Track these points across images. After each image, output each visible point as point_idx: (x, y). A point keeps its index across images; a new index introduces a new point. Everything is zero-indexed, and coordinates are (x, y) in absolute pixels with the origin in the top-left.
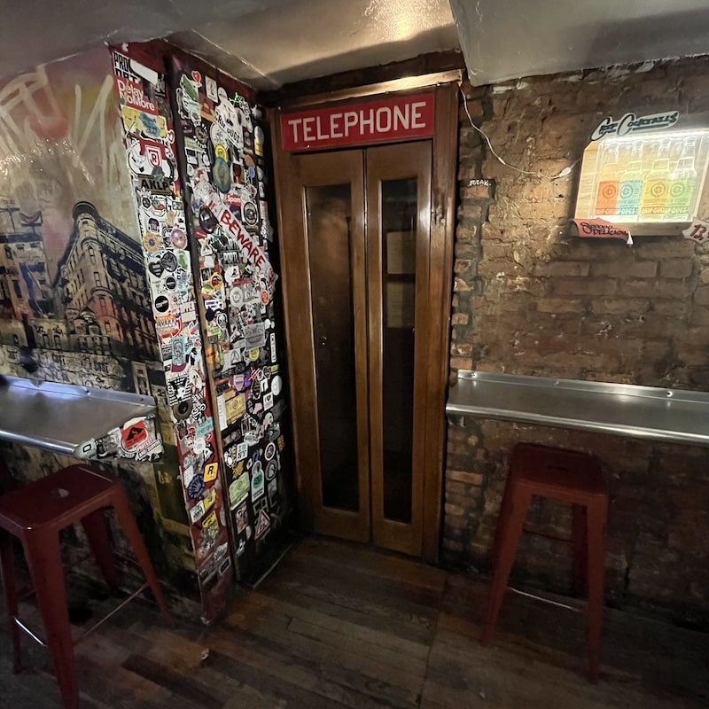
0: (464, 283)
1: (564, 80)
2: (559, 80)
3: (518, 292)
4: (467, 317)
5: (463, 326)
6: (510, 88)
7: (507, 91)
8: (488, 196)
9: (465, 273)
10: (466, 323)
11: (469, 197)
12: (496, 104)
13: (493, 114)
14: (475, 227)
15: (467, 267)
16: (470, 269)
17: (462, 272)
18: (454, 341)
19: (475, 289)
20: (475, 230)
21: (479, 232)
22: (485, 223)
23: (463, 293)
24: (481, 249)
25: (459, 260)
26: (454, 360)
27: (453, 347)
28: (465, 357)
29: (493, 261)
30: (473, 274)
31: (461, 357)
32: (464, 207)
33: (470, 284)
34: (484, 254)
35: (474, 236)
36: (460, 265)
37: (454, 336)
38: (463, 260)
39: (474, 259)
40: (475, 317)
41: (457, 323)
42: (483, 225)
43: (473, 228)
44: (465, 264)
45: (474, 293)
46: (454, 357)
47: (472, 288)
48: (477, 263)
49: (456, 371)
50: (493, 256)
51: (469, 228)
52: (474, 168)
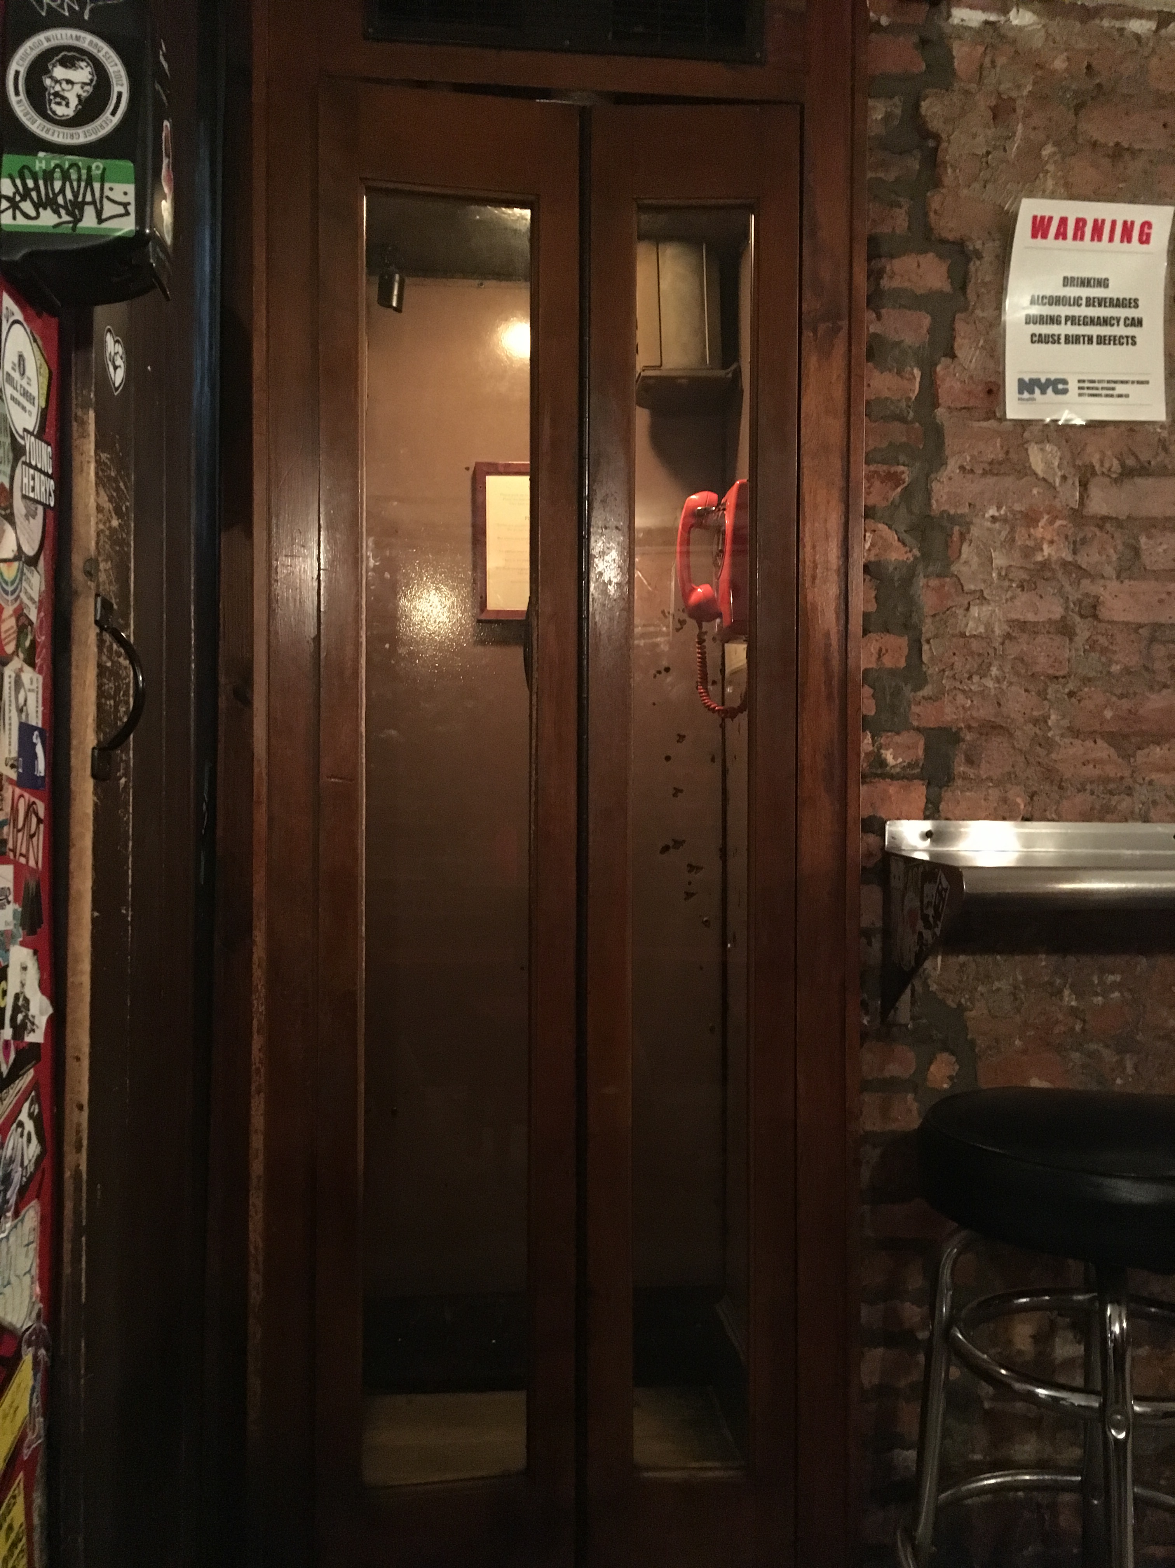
0: (892, 537)
1: (1118, 24)
2: (1106, 23)
3: (1045, 565)
4: (903, 642)
5: (893, 672)
6: (993, 18)
7: (987, 23)
8: (947, 288)
9: (894, 506)
10: (902, 664)
11: (896, 283)
12: (960, 51)
13: (953, 72)
14: (917, 372)
15: (899, 490)
16: (907, 494)
17: (884, 504)
18: (867, 723)
19: (926, 556)
20: (918, 380)
21: (930, 383)
22: (945, 361)
23: (891, 568)
24: (936, 434)
25: (872, 468)
26: (863, 789)
27: (867, 743)
28: (904, 776)
29: (972, 471)
30: (916, 511)
31: (892, 777)
32: (883, 311)
33: (908, 538)
34: (947, 452)
35: (913, 396)
36: (877, 484)
37: (869, 707)
38: (885, 467)
39: (918, 464)
40: (928, 642)
41: (873, 665)
42: (939, 368)
43: (913, 374)
44: (893, 479)
45: (920, 567)
46: (865, 778)
47: (916, 552)
48: (927, 476)
49: (876, 827)
50: (973, 457)
51: (899, 373)
52: (905, 207)
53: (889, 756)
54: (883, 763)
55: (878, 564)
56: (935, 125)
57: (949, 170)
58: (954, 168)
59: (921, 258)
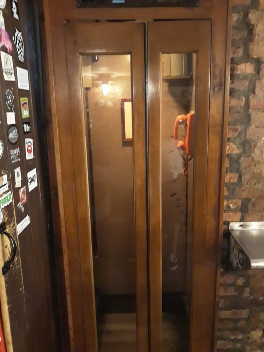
0: (235, 147)
4: (237, 175)
5: (233, 183)
8: (254, 73)
9: (236, 138)
10: (236, 181)
11: (239, 72)
14: (244, 99)
15: (237, 133)
16: (240, 134)
17: (233, 137)
18: (226, 197)
19: (244, 151)
20: (244, 101)
21: (247, 102)
22: (252, 95)
23: (234, 155)
24: (248, 117)
25: (230, 127)
26: (224, 214)
27: (225, 203)
28: (235, 211)
29: (258, 127)
30: (242, 139)
31: (232, 211)
32: (235, 81)
33: (240, 147)
34: (252, 122)
35: (242, 106)
36: (231, 131)
37: (226, 193)
38: (233, 127)
39: (243, 126)
40: (244, 175)
41: (228, 182)
42: (250, 97)
43: (242, 99)
44: (236, 130)
45: (243, 154)
46: (225, 211)
47: (241, 150)
48: (246, 129)
49: (227, 224)
50: (259, 123)
51: (239, 99)
52: (242, 48)
53: (231, 206)
54: (229, 207)
55: (231, 154)
56: (253, 22)
57: (256, 37)
58: (258, 35)
59: (246, 64)
